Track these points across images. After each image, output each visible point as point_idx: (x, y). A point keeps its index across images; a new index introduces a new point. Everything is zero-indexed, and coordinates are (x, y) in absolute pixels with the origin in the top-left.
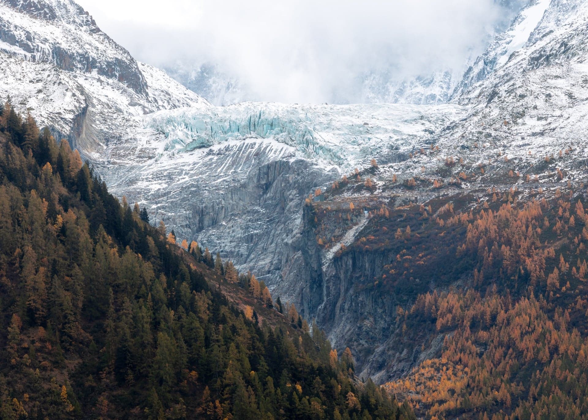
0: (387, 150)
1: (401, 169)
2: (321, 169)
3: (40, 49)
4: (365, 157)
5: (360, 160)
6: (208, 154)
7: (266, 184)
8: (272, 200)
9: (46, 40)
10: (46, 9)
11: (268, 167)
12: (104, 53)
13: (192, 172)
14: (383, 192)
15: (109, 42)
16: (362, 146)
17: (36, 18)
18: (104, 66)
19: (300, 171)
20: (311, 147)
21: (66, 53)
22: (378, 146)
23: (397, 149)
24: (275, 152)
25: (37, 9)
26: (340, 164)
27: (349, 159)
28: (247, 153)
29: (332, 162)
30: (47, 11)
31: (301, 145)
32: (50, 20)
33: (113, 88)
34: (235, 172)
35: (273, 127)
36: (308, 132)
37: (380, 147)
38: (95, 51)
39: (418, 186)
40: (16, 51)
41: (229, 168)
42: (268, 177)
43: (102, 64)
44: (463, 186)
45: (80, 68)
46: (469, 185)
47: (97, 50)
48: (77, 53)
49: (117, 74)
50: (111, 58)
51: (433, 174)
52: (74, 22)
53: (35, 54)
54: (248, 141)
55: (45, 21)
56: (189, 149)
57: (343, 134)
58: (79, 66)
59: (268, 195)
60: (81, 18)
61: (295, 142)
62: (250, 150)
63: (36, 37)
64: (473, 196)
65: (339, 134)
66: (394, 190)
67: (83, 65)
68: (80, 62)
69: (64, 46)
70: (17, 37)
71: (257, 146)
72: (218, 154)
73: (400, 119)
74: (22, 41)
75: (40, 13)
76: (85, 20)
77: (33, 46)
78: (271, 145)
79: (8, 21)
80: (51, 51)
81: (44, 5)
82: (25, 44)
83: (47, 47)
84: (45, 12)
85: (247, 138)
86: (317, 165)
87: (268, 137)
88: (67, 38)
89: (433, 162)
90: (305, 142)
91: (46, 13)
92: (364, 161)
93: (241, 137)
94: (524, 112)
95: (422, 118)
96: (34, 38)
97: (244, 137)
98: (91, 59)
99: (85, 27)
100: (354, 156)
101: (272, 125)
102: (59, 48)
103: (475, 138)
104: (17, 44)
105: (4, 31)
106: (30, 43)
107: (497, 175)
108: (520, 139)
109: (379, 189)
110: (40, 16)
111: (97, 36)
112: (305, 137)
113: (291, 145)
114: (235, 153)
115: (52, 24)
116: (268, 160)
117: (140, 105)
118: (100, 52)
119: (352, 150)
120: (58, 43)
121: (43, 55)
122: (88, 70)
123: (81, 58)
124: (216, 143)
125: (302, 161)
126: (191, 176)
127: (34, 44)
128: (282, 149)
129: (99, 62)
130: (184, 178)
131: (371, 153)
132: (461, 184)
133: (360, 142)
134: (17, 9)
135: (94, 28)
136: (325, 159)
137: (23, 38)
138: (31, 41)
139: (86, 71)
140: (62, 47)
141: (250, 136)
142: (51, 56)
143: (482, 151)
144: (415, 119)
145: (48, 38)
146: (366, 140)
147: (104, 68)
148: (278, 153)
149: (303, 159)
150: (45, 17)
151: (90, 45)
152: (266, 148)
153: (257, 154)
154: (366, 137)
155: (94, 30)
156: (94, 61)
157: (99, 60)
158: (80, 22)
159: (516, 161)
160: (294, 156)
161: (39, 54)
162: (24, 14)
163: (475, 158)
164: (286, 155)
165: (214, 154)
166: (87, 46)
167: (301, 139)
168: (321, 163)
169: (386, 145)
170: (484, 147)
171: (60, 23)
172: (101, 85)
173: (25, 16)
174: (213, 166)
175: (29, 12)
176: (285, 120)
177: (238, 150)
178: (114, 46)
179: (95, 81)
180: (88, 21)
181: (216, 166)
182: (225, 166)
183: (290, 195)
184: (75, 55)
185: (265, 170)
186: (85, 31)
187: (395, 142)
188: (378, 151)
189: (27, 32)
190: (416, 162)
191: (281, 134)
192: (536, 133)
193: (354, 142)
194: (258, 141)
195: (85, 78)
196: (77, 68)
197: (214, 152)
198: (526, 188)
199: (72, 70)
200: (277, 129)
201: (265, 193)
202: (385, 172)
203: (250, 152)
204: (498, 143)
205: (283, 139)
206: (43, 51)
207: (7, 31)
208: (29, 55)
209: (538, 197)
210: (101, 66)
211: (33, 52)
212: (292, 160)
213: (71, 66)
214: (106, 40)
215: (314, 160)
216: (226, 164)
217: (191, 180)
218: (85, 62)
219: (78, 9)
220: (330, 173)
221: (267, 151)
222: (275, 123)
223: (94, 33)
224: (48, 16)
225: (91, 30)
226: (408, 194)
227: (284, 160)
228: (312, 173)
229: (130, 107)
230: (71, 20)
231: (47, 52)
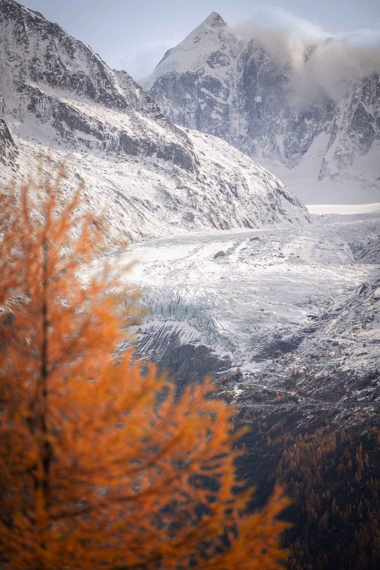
0: (272, 338)
1: (259, 377)
2: (216, 356)
3: (110, 136)
4: (254, 344)
5: (249, 347)
6: (138, 332)
7: (177, 363)
8: (181, 377)
9: (115, 129)
10: (119, 100)
11: (178, 349)
12: (163, 139)
13: (121, 350)
14: (237, 402)
15: (170, 126)
16: (253, 334)
17: (110, 107)
18: (163, 150)
19: (201, 356)
20: (212, 334)
21: (131, 140)
22: (265, 334)
23: (280, 337)
24: (186, 336)
25: (112, 100)
26: (233, 351)
27: (241, 346)
28: (166, 334)
29: (227, 349)
30: (120, 101)
31: (206, 331)
32: (122, 108)
33: (165, 172)
34: (154, 352)
35: (188, 312)
36: (211, 321)
37: (266, 336)
38: (155, 137)
39: (265, 398)
40: (90, 140)
41: (150, 348)
42: (179, 357)
43: (161, 149)
44: (299, 400)
45: (143, 152)
46: (304, 399)
47: (158, 136)
48: (141, 139)
49: (173, 157)
50: (168, 143)
51: (280, 387)
52: (142, 109)
53: (105, 141)
54: (168, 324)
55: (118, 109)
56: (124, 326)
57: (239, 323)
58: (142, 150)
59: (178, 373)
60: (148, 106)
61: (202, 327)
62: (168, 331)
63: (107, 126)
64: (303, 413)
65: (236, 323)
66: (246, 402)
67: (146, 149)
68: (142, 147)
69: (130, 134)
70: (91, 127)
71: (173, 329)
72: (145, 333)
73: (294, 302)
74: (95, 130)
75: (114, 103)
76: (151, 107)
77: (104, 134)
78: (184, 329)
79: (84, 114)
80: (118, 138)
81: (118, 96)
82: (98, 133)
83: (116, 135)
84: (118, 101)
85: (168, 320)
86: (214, 351)
87: (183, 321)
88: (134, 125)
89: (285, 371)
90: (209, 329)
91: (119, 103)
92: (253, 348)
93: (163, 319)
94: (373, 316)
95: (310, 302)
96: (105, 127)
97: (166, 320)
98: (151, 145)
99: (151, 113)
100: (245, 343)
101: (186, 311)
102: (126, 135)
103: (324, 347)
104: (91, 133)
105: (81, 122)
106: (101, 132)
107: (329, 389)
108: (363, 346)
109: (235, 399)
110: (114, 105)
111: (161, 121)
112: (209, 325)
113: (199, 330)
114: (156, 334)
115: (124, 112)
116: (179, 344)
117: (186, 188)
118: (159, 138)
119: (244, 338)
120: (125, 131)
121: (112, 141)
122: (149, 154)
123: (143, 144)
124: (145, 322)
125: (204, 347)
126: (120, 354)
127: (105, 133)
128: (191, 334)
129: (159, 147)
130: (114, 356)
131: (259, 341)
132: (298, 399)
133: (252, 330)
134: (95, 100)
135: (158, 114)
136: (222, 346)
137: (96, 127)
138: (103, 131)
139: (148, 155)
140: (128, 134)
141: (170, 318)
142: (119, 143)
143: (328, 360)
144: (305, 303)
145: (117, 126)
146: (257, 328)
147: (162, 152)
148: (188, 337)
149: (205, 345)
150: (118, 106)
151: (152, 131)
152: (179, 332)
153: (172, 337)
154: (257, 326)
155: (158, 116)
156: (154, 146)
157: (159, 145)
158: (147, 109)
159: (349, 374)
160: (199, 341)
161: (109, 141)
162: (101, 104)
163: (319, 367)
164: (193, 340)
165: (141, 333)
166: (149, 133)
167: (206, 326)
168: (218, 349)
169: (271, 334)
170: (330, 356)
171: (130, 111)
172: (157, 170)
173: (101, 105)
174: (138, 345)
175: (106, 102)
176: (196, 307)
177: (159, 332)
178: (174, 130)
179: (152, 166)
180: (154, 108)
181: (140, 345)
182: (147, 345)
183: (193, 375)
184: (139, 141)
185: (176, 352)
186: (151, 117)
187: (279, 332)
188: (265, 339)
189: (100, 122)
190: (272, 371)
191: (193, 319)
192: (376, 340)
193: (247, 330)
194: (175, 324)
195: (144, 162)
196: (140, 152)
197: (142, 331)
198: (344, 407)
199: (136, 154)
200: (190, 315)
201: (176, 371)
202: (247, 379)
203: (168, 334)
204: (342, 352)
205: (194, 323)
206: (113, 139)
207: (83, 122)
208: (101, 142)
209: (350, 419)
210: (160, 150)
211: (104, 140)
212: (197, 345)
213: (135, 151)
214: (168, 124)
215: (213, 346)
216: (149, 343)
217: (119, 358)
218: (146, 147)
219: (146, 98)
220: (223, 360)
221: (180, 335)
222: (189, 309)
223: (159, 118)
224: (120, 105)
225: (156, 117)
226: (257, 406)
227: (191, 344)
228: (209, 359)
229: (177, 190)
230: (140, 107)
231: (116, 139)
